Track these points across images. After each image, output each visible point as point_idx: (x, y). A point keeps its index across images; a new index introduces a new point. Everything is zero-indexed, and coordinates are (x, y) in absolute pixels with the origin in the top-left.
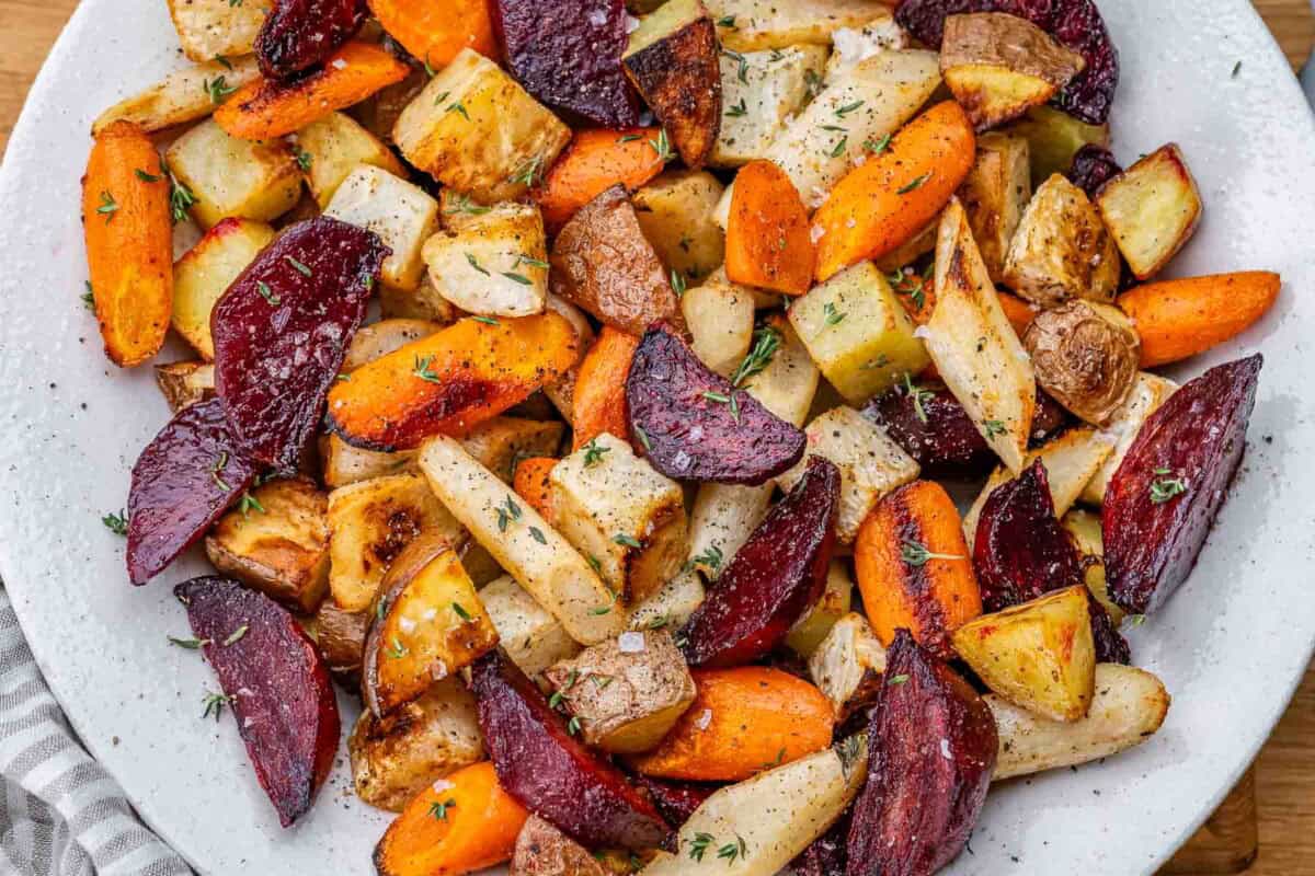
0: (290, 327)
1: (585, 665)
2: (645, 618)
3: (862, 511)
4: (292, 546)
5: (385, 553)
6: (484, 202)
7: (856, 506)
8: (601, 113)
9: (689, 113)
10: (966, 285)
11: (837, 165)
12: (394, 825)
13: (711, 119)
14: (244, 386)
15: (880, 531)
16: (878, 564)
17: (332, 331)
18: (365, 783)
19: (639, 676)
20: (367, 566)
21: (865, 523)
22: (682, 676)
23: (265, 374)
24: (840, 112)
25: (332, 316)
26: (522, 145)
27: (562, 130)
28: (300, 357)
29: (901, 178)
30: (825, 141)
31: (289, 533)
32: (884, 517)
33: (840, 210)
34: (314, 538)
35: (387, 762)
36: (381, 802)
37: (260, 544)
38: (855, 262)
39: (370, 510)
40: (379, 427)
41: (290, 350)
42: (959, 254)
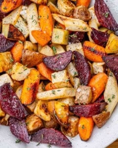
0: (11, 101)
1: (78, 97)
2: (77, 87)
3: (83, 52)
4: (36, 122)
5: (47, 111)
6: (11, 68)
7: (82, 52)
8: (11, 46)
9: (19, 36)
10: (65, 19)
11: (38, 24)
12: (80, 135)
13: (21, 34)
14: (14, 112)
15: (87, 52)
16: (90, 55)
17: (15, 97)
18: (72, 135)
19: (84, 92)
20: (46, 114)
21: (84, 53)
22: (87, 87)
23: (14, 108)
24: (32, 19)
25: (13, 95)
26: (8, 58)
27: (9, 52)
28: (15, 103)
29: (46, 17)
30: (34, 23)
31: (34, 122)
32: (85, 50)
33: (44, 27)
34: (37, 119)
35: (72, 130)
36: (75, 135)
37: (33, 126)
38: (52, 30)
39: (40, 109)
40: (31, 100)
41: (13, 103)
42: (60, 18)
